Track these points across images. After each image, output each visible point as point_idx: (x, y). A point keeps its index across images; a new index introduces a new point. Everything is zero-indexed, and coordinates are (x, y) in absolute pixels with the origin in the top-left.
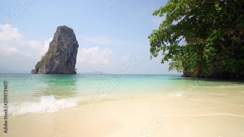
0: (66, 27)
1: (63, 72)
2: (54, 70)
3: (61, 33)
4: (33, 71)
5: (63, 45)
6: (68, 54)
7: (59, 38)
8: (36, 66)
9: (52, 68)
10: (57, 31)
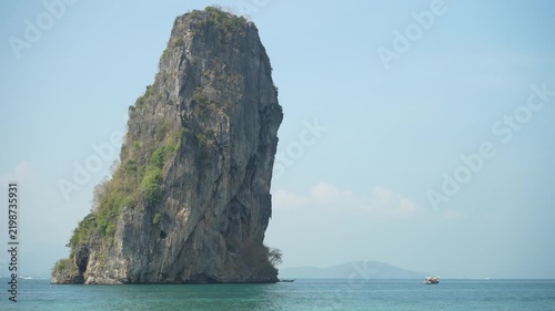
0: (222, 16)
1: (213, 273)
2: (166, 258)
3: (195, 50)
4: (61, 266)
5: (206, 115)
6: (234, 169)
7: (190, 80)
8: (74, 242)
9: (158, 252)
10: (176, 43)
